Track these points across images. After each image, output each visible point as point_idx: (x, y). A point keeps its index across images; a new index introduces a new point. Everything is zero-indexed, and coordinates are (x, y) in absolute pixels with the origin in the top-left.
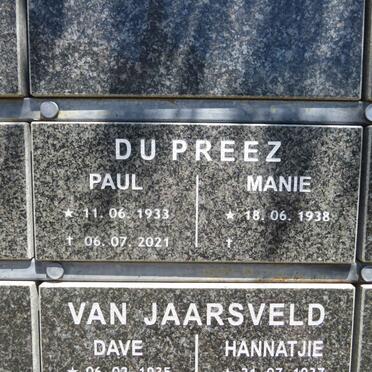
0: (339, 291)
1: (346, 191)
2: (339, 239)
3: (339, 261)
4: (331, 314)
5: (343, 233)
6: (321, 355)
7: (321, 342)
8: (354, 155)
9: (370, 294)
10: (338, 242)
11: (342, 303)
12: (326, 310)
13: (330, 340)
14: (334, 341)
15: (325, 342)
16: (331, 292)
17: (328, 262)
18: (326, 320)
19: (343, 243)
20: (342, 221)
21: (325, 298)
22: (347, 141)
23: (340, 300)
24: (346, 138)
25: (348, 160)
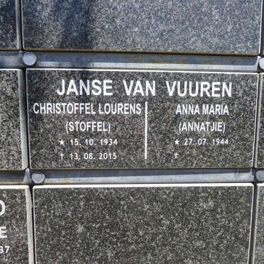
0: (14, 190)
1: (10, 117)
2: (9, 152)
3: (10, 169)
4: (10, 207)
5: (12, 148)
6: (6, 237)
7: (5, 228)
8: (14, 91)
9: (38, 193)
10: (9, 155)
11: (17, 199)
12: (6, 204)
13: (12, 226)
14: (14, 227)
15: (8, 227)
16: (8, 191)
17: (3, 169)
18: (7, 212)
19: (13, 155)
20: (9, 139)
21: (4, 195)
22: (7, 80)
23: (16, 197)
24: (6, 78)
25: (9, 94)
